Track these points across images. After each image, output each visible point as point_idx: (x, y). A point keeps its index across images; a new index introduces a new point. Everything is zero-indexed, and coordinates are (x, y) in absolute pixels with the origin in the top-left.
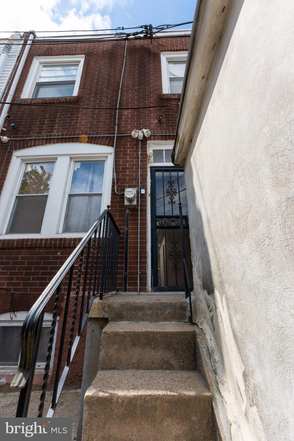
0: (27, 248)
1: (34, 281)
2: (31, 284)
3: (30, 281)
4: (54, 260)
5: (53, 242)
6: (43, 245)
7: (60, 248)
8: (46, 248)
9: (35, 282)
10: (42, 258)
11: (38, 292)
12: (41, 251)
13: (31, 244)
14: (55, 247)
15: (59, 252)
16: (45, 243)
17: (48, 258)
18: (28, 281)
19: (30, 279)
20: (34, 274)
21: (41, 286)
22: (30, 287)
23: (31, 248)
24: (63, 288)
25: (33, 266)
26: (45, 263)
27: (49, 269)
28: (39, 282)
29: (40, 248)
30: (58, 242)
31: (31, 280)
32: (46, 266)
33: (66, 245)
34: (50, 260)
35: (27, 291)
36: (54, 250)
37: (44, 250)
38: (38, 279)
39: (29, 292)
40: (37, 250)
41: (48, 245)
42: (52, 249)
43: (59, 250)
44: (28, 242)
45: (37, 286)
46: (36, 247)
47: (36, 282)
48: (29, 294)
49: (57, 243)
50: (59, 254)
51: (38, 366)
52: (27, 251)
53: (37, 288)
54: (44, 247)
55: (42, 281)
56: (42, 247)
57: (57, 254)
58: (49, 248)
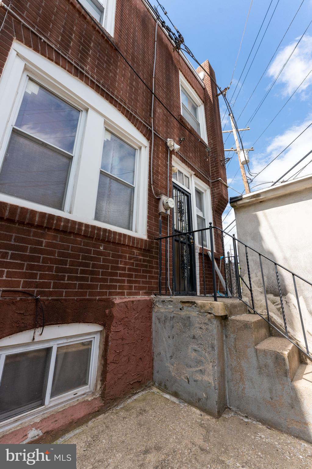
0: (57, 230)
1: (70, 282)
2: (66, 286)
3: (64, 280)
4: (96, 256)
5: (96, 232)
6: (83, 232)
7: (103, 241)
8: (85, 236)
9: (72, 282)
10: (81, 250)
11: (78, 297)
12: (79, 239)
13: (65, 226)
14: (98, 239)
15: (101, 245)
16: (85, 230)
17: (89, 251)
18: (62, 282)
19: (65, 278)
20: (70, 271)
21: (81, 289)
22: (66, 290)
23: (64, 232)
24: (108, 292)
25: (69, 260)
26: (84, 258)
27: (91, 267)
28: (78, 283)
29: (78, 235)
30: (102, 233)
31: (66, 280)
32: (87, 261)
33: (111, 239)
34: (91, 254)
35: (62, 296)
36: (95, 243)
37: (82, 239)
38: (77, 279)
39: (65, 297)
40: (72, 237)
41: (89, 233)
42: (92, 240)
43: (102, 244)
44: (61, 221)
45: (76, 289)
46: (70, 233)
47: (74, 282)
48: (66, 300)
49: (100, 234)
50: (101, 248)
51: (74, 395)
52: (56, 234)
53: (75, 291)
54: (84, 236)
55: (82, 283)
56: (81, 235)
57: (100, 249)
58: (90, 237)
